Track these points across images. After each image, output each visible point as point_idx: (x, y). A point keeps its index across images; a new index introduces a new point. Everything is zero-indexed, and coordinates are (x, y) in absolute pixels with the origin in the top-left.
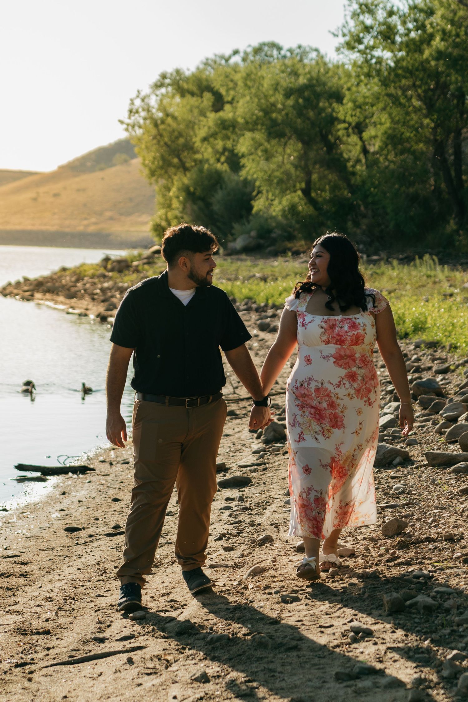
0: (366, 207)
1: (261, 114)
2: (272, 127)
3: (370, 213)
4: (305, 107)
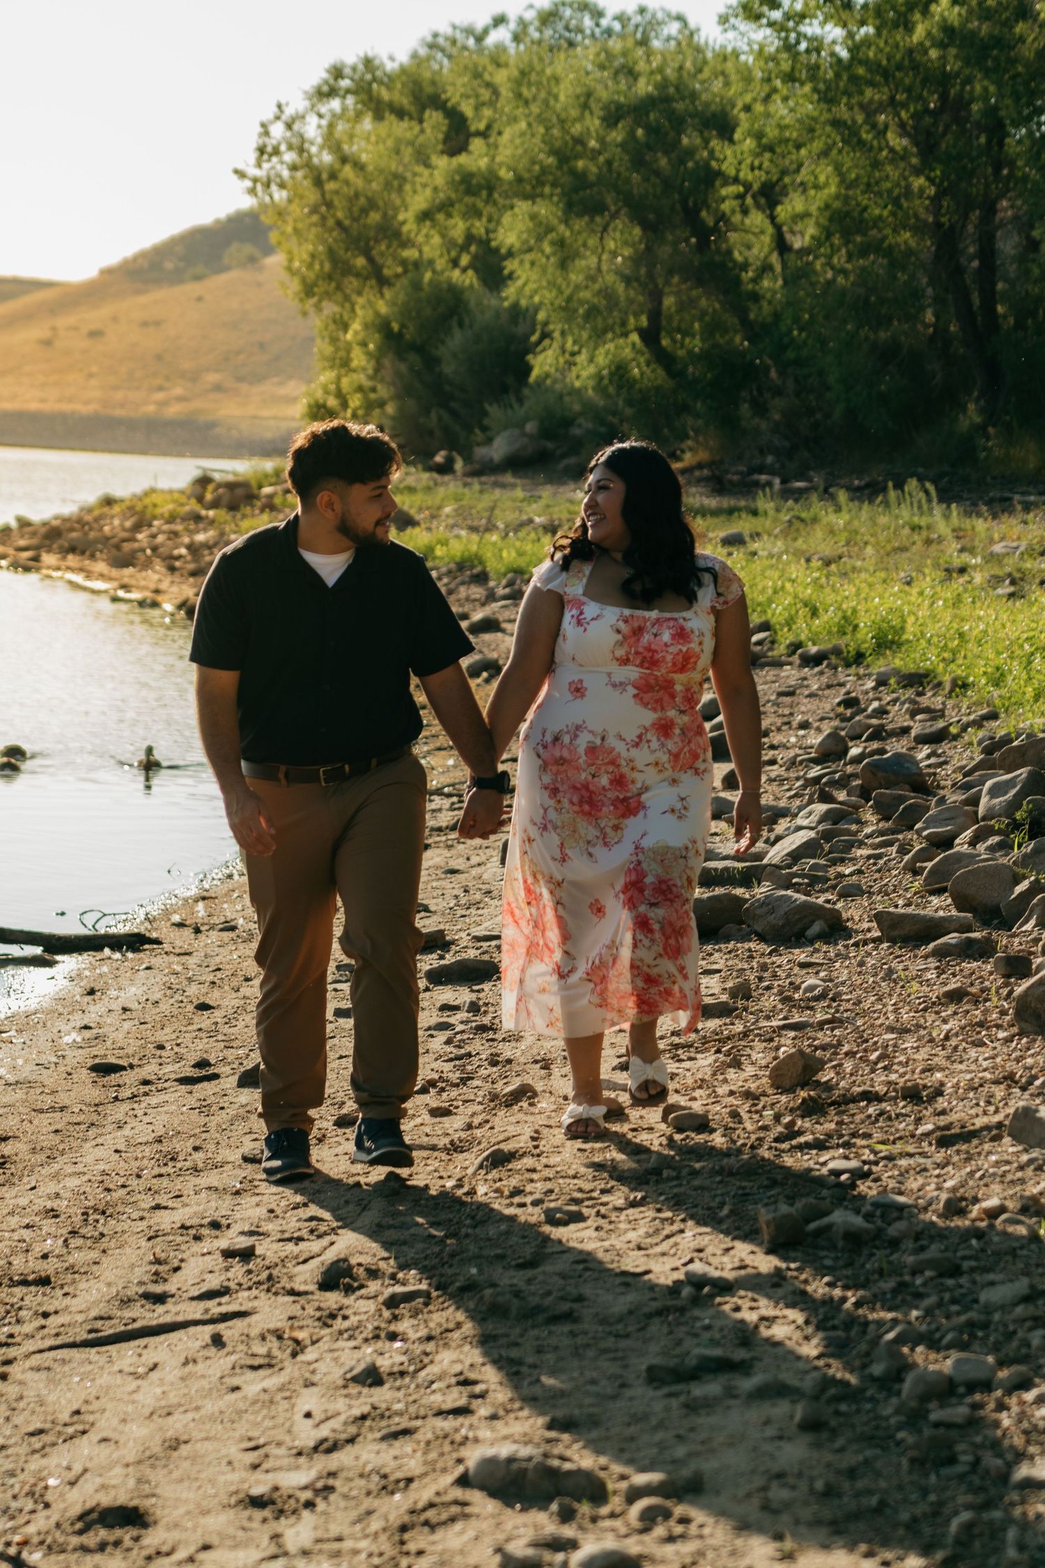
0: (781, 374)
1: (551, 160)
2: (576, 190)
3: (790, 385)
4: (649, 147)
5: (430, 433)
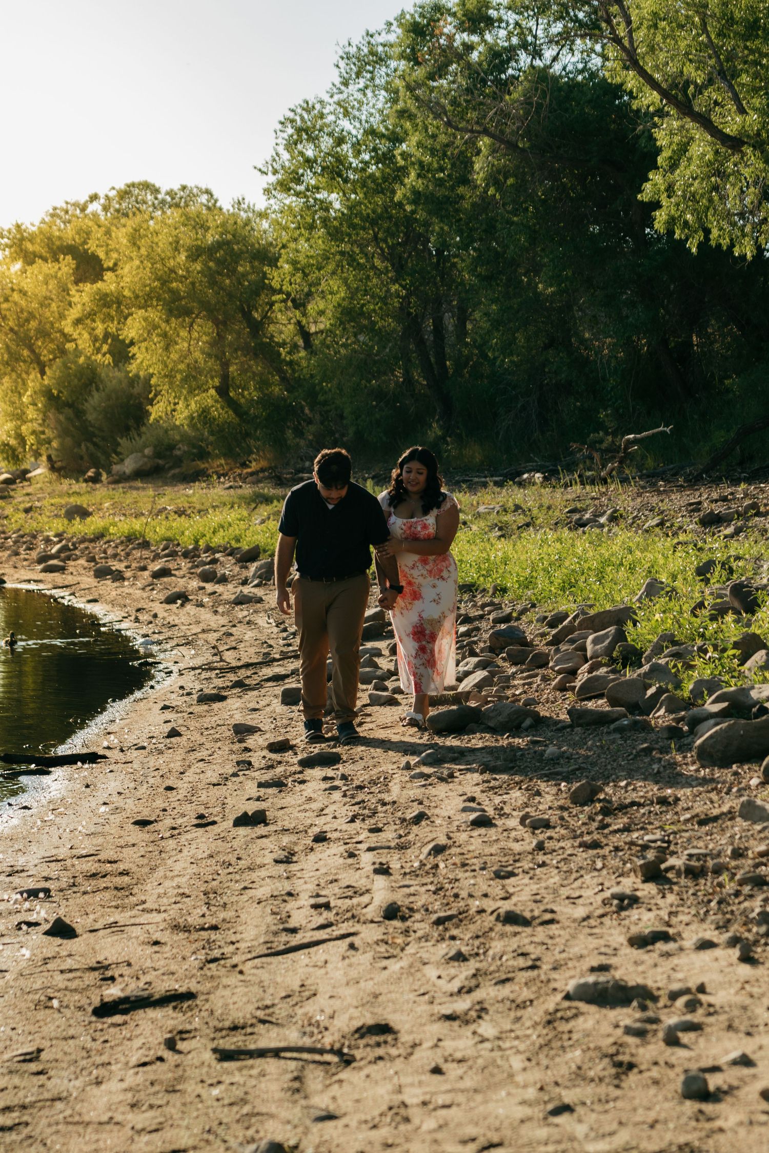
0: (311, 410)
1: (156, 284)
2: (173, 302)
3: (318, 417)
4: (219, 273)
5: (82, 458)
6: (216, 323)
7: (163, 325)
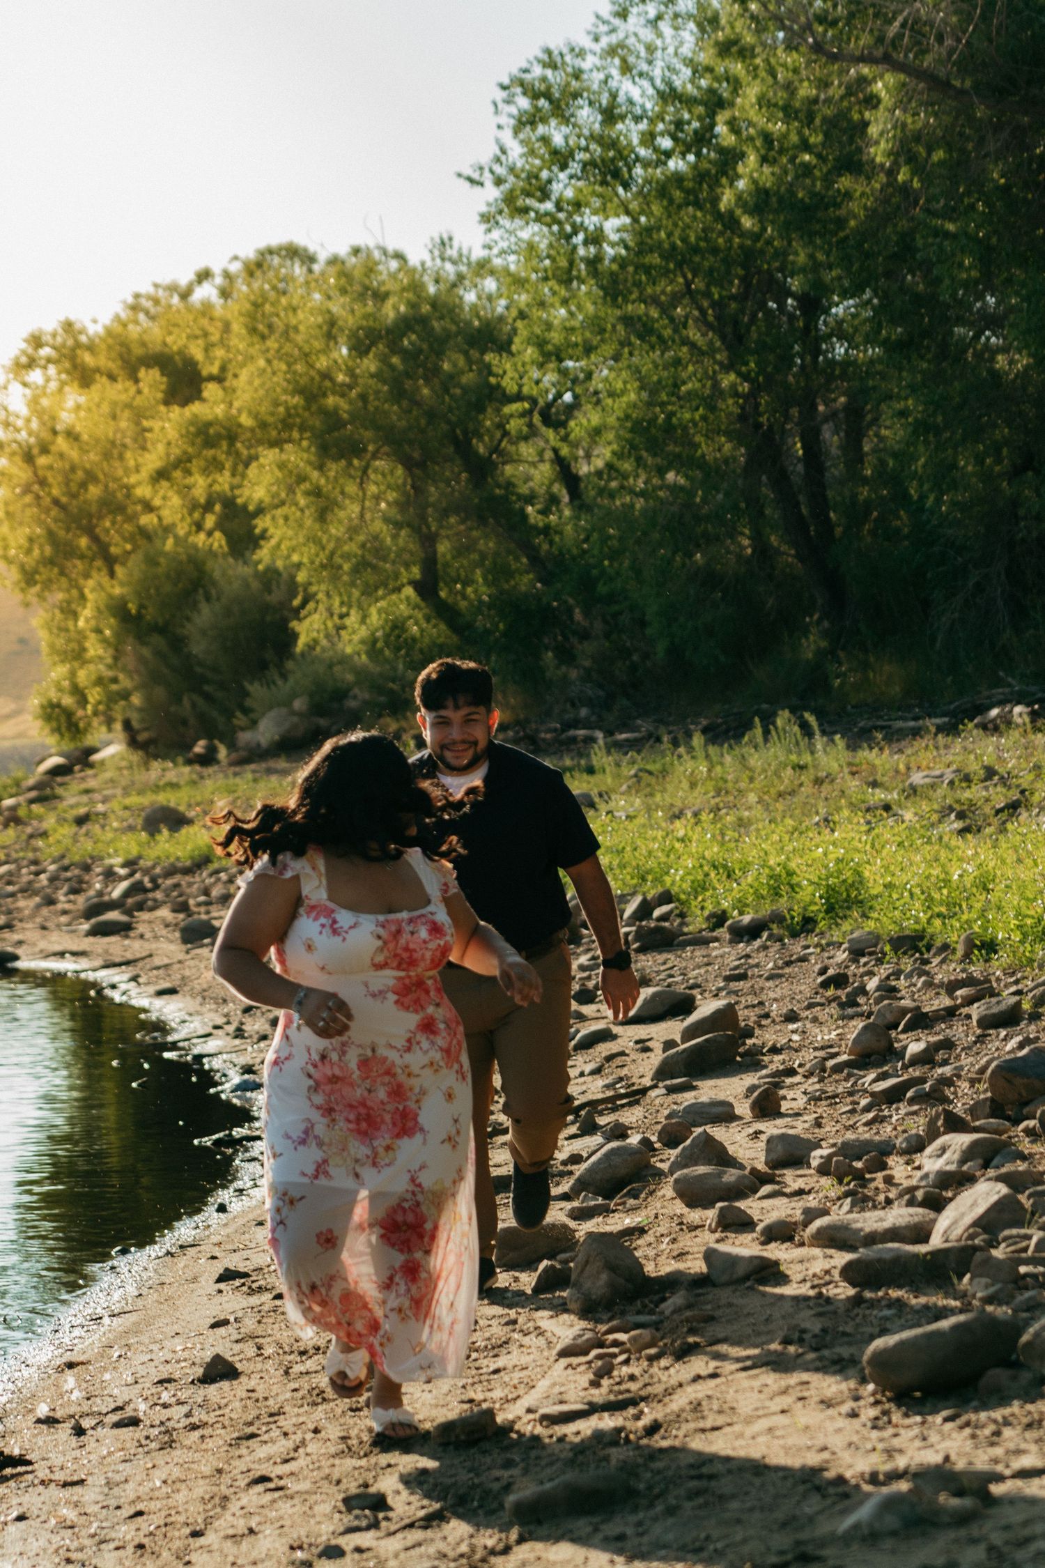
0: (587, 613)
1: (296, 400)
2: (330, 431)
3: (598, 626)
4: (408, 375)
5: (184, 722)
6: (408, 464)
7: (315, 474)
